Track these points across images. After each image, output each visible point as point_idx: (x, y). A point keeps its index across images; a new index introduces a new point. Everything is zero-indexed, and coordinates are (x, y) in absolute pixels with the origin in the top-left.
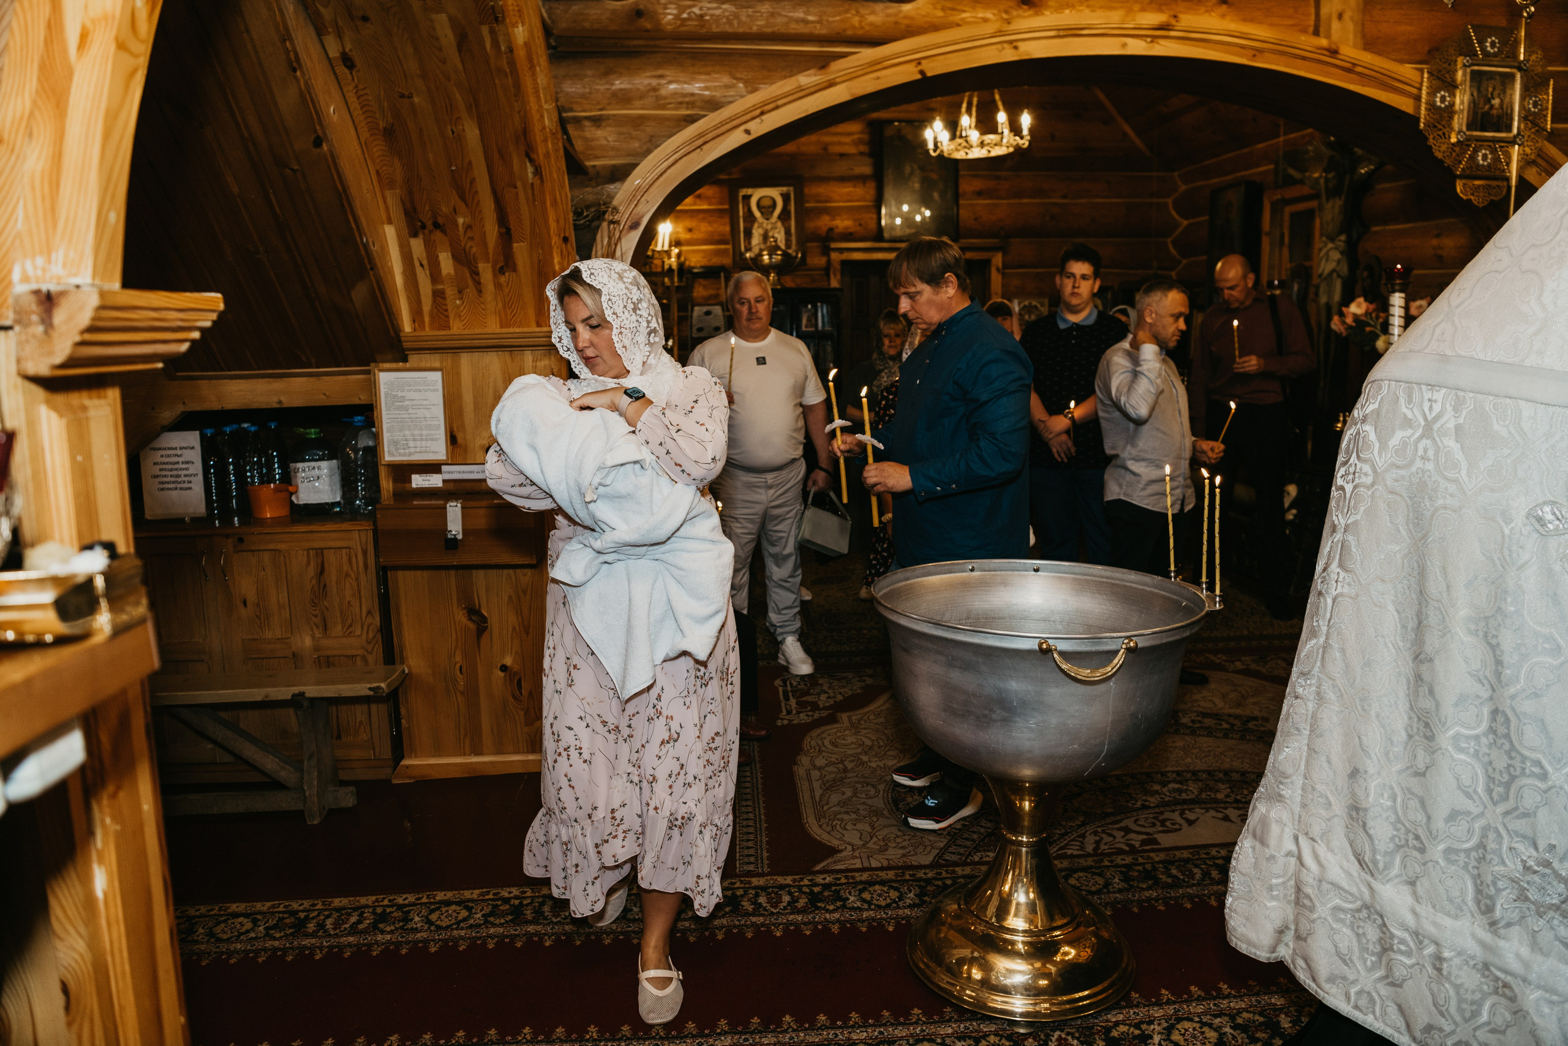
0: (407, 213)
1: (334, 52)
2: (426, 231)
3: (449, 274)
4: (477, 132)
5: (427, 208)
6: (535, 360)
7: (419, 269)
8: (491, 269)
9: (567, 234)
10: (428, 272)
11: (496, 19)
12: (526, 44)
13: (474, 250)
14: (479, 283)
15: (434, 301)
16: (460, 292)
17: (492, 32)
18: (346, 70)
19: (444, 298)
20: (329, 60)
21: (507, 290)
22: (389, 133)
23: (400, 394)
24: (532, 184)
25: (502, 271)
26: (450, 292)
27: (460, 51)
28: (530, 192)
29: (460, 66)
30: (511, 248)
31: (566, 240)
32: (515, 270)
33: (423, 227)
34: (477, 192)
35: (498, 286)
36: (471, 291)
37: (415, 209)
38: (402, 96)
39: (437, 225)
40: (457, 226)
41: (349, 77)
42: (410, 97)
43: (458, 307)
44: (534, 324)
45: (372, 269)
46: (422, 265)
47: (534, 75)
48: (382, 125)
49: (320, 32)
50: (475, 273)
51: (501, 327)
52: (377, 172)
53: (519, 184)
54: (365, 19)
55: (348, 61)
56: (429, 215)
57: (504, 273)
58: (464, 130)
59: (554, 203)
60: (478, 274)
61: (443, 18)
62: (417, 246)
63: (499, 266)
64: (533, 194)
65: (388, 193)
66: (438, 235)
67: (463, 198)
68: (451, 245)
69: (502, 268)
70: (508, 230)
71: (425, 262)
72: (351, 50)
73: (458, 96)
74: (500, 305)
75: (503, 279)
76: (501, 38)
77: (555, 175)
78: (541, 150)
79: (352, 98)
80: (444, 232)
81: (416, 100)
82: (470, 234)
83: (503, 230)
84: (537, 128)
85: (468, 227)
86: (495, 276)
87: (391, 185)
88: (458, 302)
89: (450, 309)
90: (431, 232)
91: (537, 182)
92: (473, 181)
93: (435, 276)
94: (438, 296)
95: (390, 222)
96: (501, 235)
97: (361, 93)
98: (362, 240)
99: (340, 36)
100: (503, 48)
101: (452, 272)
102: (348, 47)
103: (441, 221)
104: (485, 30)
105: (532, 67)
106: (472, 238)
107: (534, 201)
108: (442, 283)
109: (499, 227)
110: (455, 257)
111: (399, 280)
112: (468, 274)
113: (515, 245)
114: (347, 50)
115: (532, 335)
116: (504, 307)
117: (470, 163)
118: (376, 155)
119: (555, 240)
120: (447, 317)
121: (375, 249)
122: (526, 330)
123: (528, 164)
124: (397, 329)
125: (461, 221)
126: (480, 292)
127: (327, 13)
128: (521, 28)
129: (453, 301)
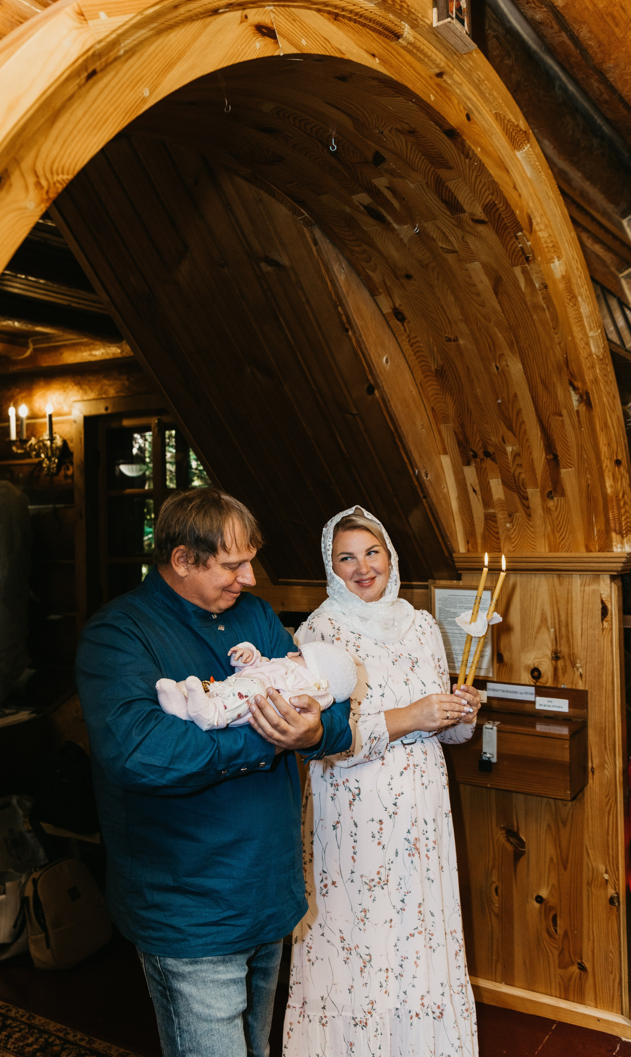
0: (460, 444)
1: (387, 309)
2: (478, 460)
3: (499, 499)
4: (521, 366)
5: (478, 439)
6: (583, 585)
7: (472, 495)
8: (539, 494)
9: (620, 458)
10: (480, 497)
11: (527, 259)
12: (563, 277)
13: (523, 476)
14: (528, 507)
15: (486, 524)
16: (510, 515)
17: (525, 272)
18: (399, 323)
19: (496, 522)
20: (384, 315)
21: (556, 514)
22: (440, 374)
23: (452, 610)
24: (578, 412)
25: (550, 495)
26: (501, 516)
27: (496, 294)
28: (576, 419)
29: (498, 308)
30: (558, 473)
31: (618, 463)
32: (563, 494)
33: (475, 456)
34: (523, 422)
35: (547, 510)
36: (520, 515)
37: (467, 440)
38: (449, 340)
39: (487, 454)
40: (506, 454)
41: (402, 328)
42: (456, 340)
43: (508, 530)
44: (583, 549)
45: (425, 497)
46: (474, 491)
47: (575, 304)
48: (433, 367)
49: (373, 293)
50: (524, 498)
51: (550, 551)
52: (432, 408)
53: (564, 412)
54: (409, 277)
55: (399, 315)
56: (480, 445)
57: (552, 498)
58: (507, 366)
59: (605, 426)
60: (527, 499)
61: (477, 265)
62: (470, 472)
63: (548, 490)
64: (579, 421)
65: (442, 427)
66: (488, 463)
67: (510, 428)
68: (501, 472)
69: (550, 492)
70: (556, 457)
71: (477, 488)
72: (400, 305)
73: (499, 335)
74: (549, 529)
75: (551, 504)
76: (534, 277)
77: (605, 399)
78: (588, 376)
79: (406, 347)
80: (494, 460)
81: (461, 342)
82: (518, 461)
83: (550, 457)
84: (583, 354)
85: (517, 455)
86: (543, 500)
87: (445, 420)
88: (508, 525)
89: (501, 531)
90: (482, 460)
91: (583, 408)
92: (519, 412)
93: (487, 501)
94: (490, 519)
95: (445, 453)
96: (548, 461)
97: (413, 341)
98: (414, 472)
99: (390, 295)
100: (537, 285)
101: (502, 497)
102: (398, 303)
103: (491, 450)
104: (517, 271)
105: (573, 297)
106: (521, 465)
107: (580, 427)
108: (493, 507)
109: (546, 454)
110: (505, 483)
111: (455, 505)
112: (517, 499)
113: (563, 471)
114: (397, 306)
115: (579, 560)
116: (553, 531)
117: (515, 395)
118: (430, 394)
119: (607, 464)
120: (499, 539)
121: (428, 479)
122: (573, 555)
123: (572, 393)
124: (451, 551)
125: (509, 449)
126: (529, 515)
127: (376, 277)
128: (557, 262)
129: (504, 525)
